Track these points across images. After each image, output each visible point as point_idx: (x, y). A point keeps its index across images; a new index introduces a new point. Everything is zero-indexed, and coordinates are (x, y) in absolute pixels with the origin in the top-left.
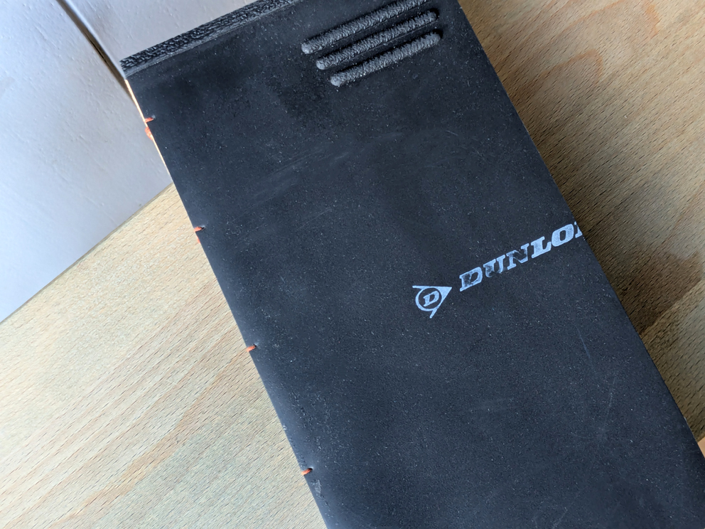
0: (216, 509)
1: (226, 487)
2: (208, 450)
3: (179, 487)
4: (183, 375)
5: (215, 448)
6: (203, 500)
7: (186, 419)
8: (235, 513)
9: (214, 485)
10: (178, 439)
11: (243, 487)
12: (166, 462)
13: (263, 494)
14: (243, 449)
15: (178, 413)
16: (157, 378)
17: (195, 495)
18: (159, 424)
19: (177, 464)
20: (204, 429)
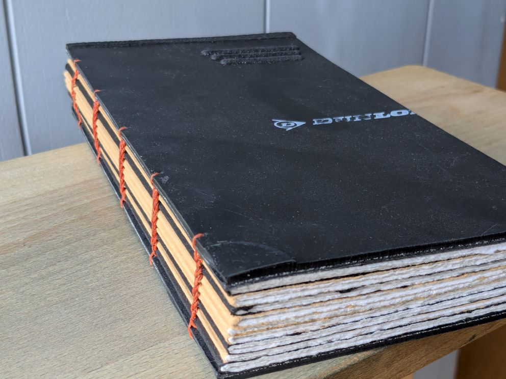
0: (45, 281)
1: (62, 270)
2: (52, 251)
3: (12, 268)
4: (47, 215)
5: (60, 250)
6: (33, 276)
7: (38, 235)
8: (65, 284)
9: (51, 269)
10: (26, 244)
11: (80, 270)
12: (7, 255)
13: (98, 275)
14: (87, 252)
15: (32, 232)
16: (21, 216)
17: (27, 273)
18: (11, 236)
19: (18, 256)
20: (54, 240)
